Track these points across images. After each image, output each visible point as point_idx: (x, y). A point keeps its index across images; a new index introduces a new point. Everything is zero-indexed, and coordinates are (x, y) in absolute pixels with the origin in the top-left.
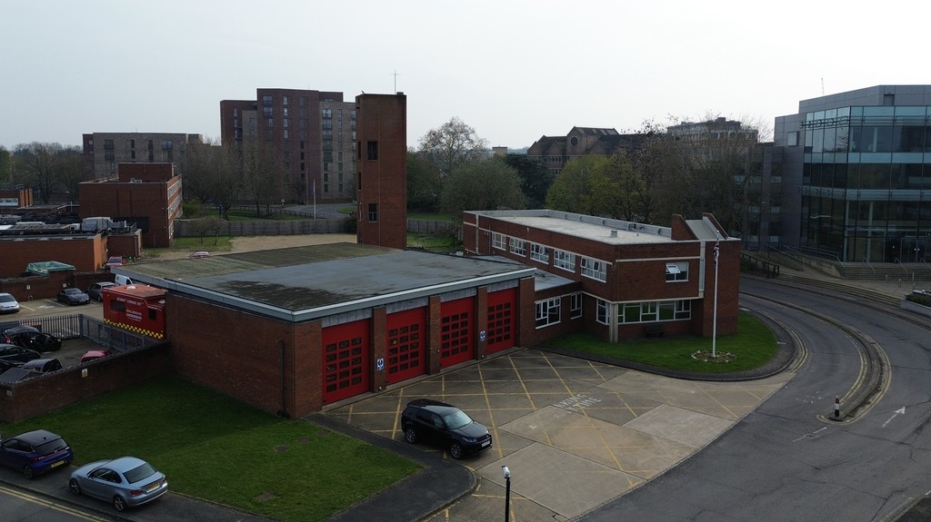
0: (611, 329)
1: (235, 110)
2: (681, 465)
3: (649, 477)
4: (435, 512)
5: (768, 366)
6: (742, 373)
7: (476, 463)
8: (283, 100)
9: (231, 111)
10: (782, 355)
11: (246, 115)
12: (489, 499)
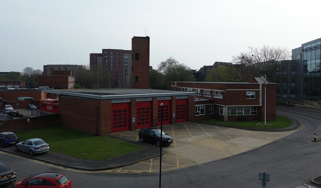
0: (225, 116)
1: (95, 57)
2: (248, 152)
3: (235, 154)
4: (147, 159)
5: (288, 128)
6: (276, 129)
7: (166, 148)
8: (111, 53)
9: (93, 57)
10: (294, 126)
11: (98, 58)
12: (169, 157)
